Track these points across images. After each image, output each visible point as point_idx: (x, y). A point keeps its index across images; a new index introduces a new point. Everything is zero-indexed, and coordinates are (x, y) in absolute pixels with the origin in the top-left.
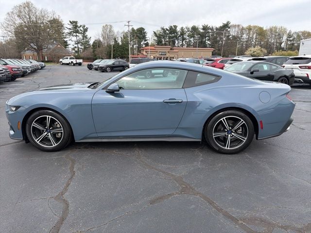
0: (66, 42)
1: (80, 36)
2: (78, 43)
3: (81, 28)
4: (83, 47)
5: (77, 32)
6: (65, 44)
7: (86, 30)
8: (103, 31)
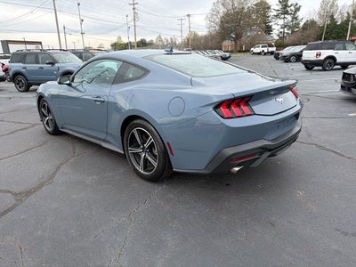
0: (270, 27)
1: (289, 18)
2: (284, 26)
3: (292, 8)
4: (290, 32)
5: (286, 13)
6: (269, 30)
7: (298, 9)
8: (322, 7)
